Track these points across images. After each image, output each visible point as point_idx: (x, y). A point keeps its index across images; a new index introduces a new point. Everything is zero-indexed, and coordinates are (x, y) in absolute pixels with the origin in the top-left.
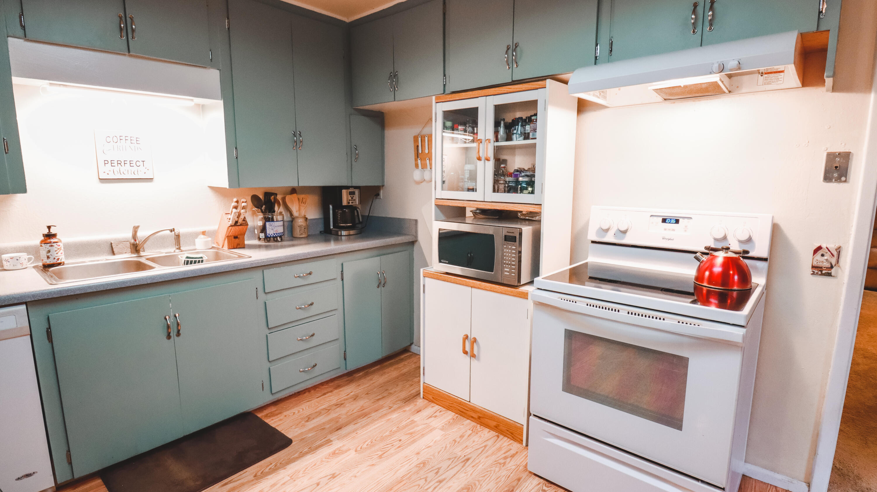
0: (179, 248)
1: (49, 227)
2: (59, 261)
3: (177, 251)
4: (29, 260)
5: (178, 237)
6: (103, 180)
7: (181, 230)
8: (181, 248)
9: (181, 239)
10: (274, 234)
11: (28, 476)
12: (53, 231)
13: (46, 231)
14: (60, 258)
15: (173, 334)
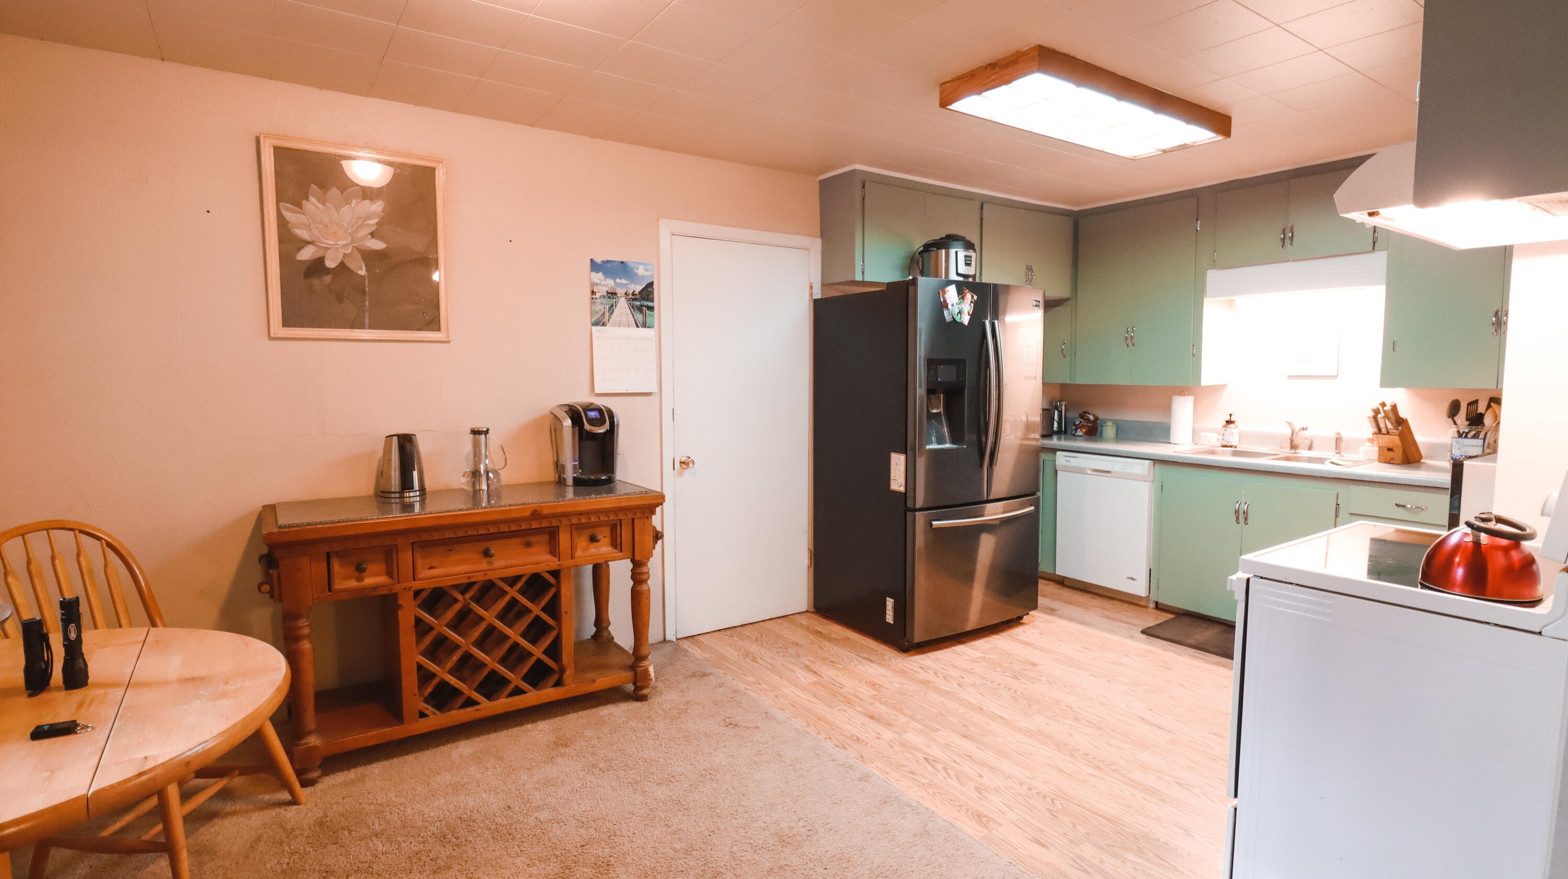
0: (1339, 453)
1: (1231, 415)
2: (1229, 444)
3: (1338, 455)
4: (1218, 440)
5: (1338, 440)
6: (1290, 377)
7: (1344, 435)
8: (1342, 453)
9: (1343, 445)
10: (1462, 456)
11: (1133, 579)
12: (1233, 419)
13: (1228, 419)
14: (1231, 441)
15: (1242, 519)
